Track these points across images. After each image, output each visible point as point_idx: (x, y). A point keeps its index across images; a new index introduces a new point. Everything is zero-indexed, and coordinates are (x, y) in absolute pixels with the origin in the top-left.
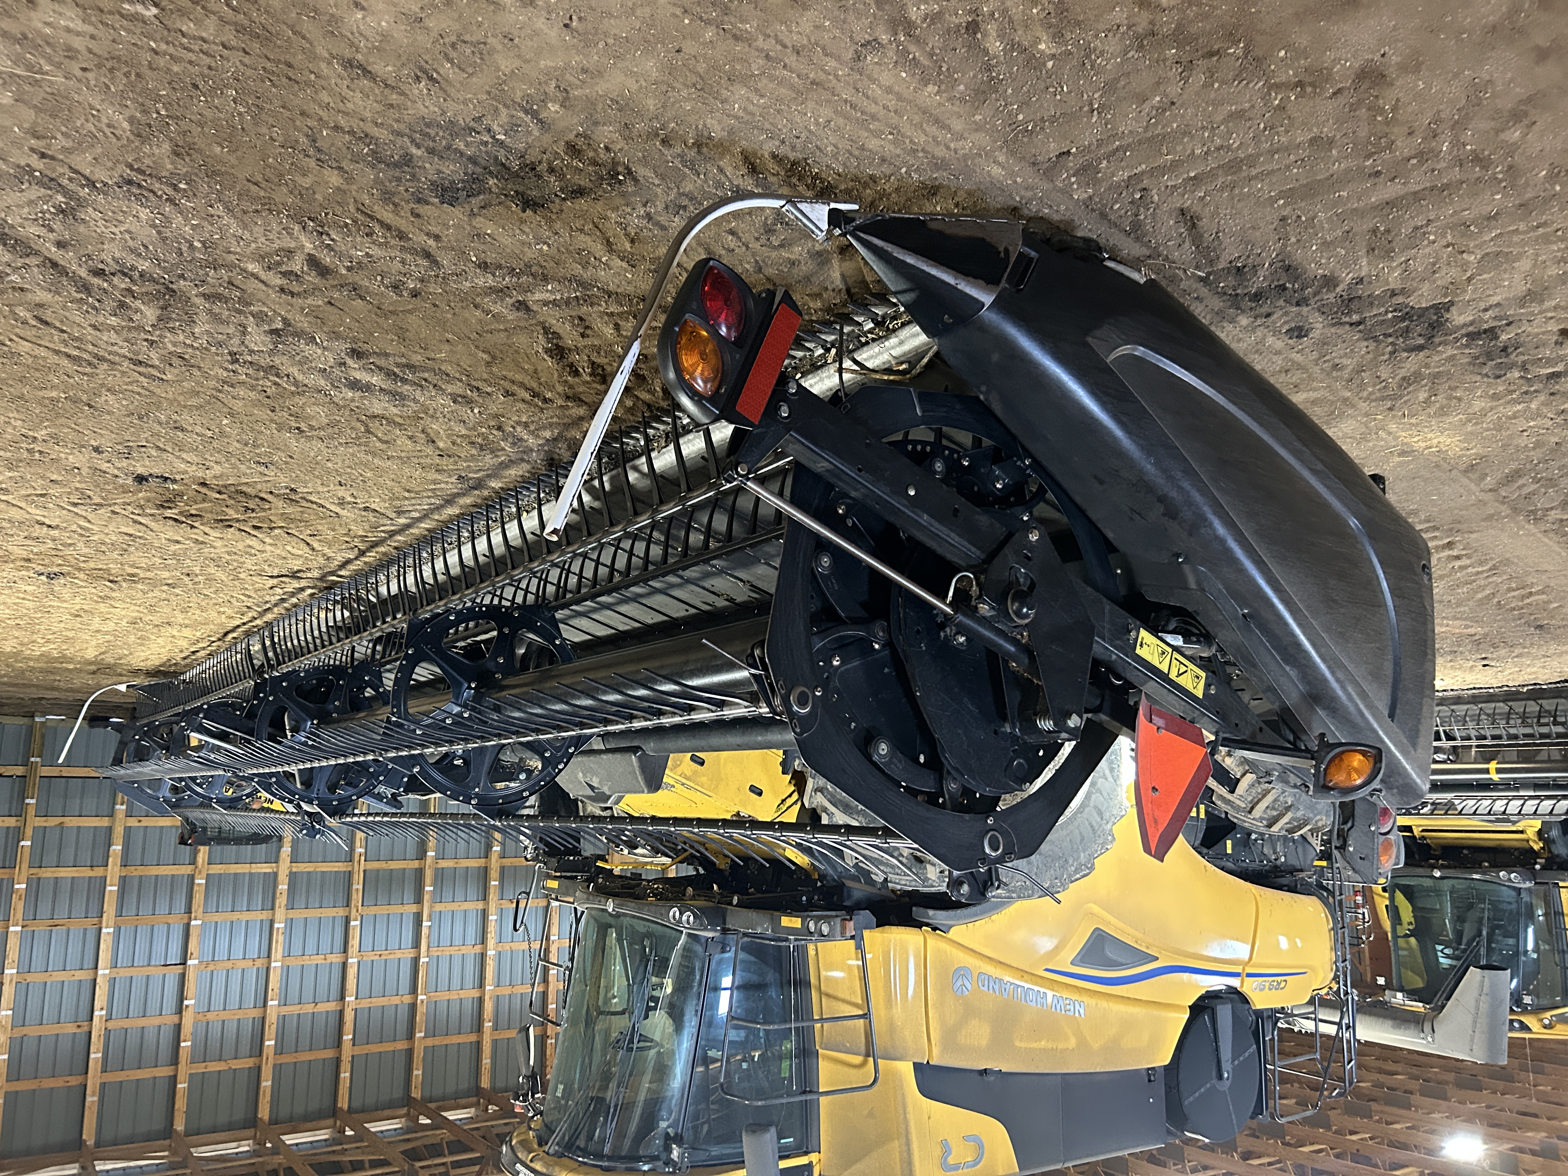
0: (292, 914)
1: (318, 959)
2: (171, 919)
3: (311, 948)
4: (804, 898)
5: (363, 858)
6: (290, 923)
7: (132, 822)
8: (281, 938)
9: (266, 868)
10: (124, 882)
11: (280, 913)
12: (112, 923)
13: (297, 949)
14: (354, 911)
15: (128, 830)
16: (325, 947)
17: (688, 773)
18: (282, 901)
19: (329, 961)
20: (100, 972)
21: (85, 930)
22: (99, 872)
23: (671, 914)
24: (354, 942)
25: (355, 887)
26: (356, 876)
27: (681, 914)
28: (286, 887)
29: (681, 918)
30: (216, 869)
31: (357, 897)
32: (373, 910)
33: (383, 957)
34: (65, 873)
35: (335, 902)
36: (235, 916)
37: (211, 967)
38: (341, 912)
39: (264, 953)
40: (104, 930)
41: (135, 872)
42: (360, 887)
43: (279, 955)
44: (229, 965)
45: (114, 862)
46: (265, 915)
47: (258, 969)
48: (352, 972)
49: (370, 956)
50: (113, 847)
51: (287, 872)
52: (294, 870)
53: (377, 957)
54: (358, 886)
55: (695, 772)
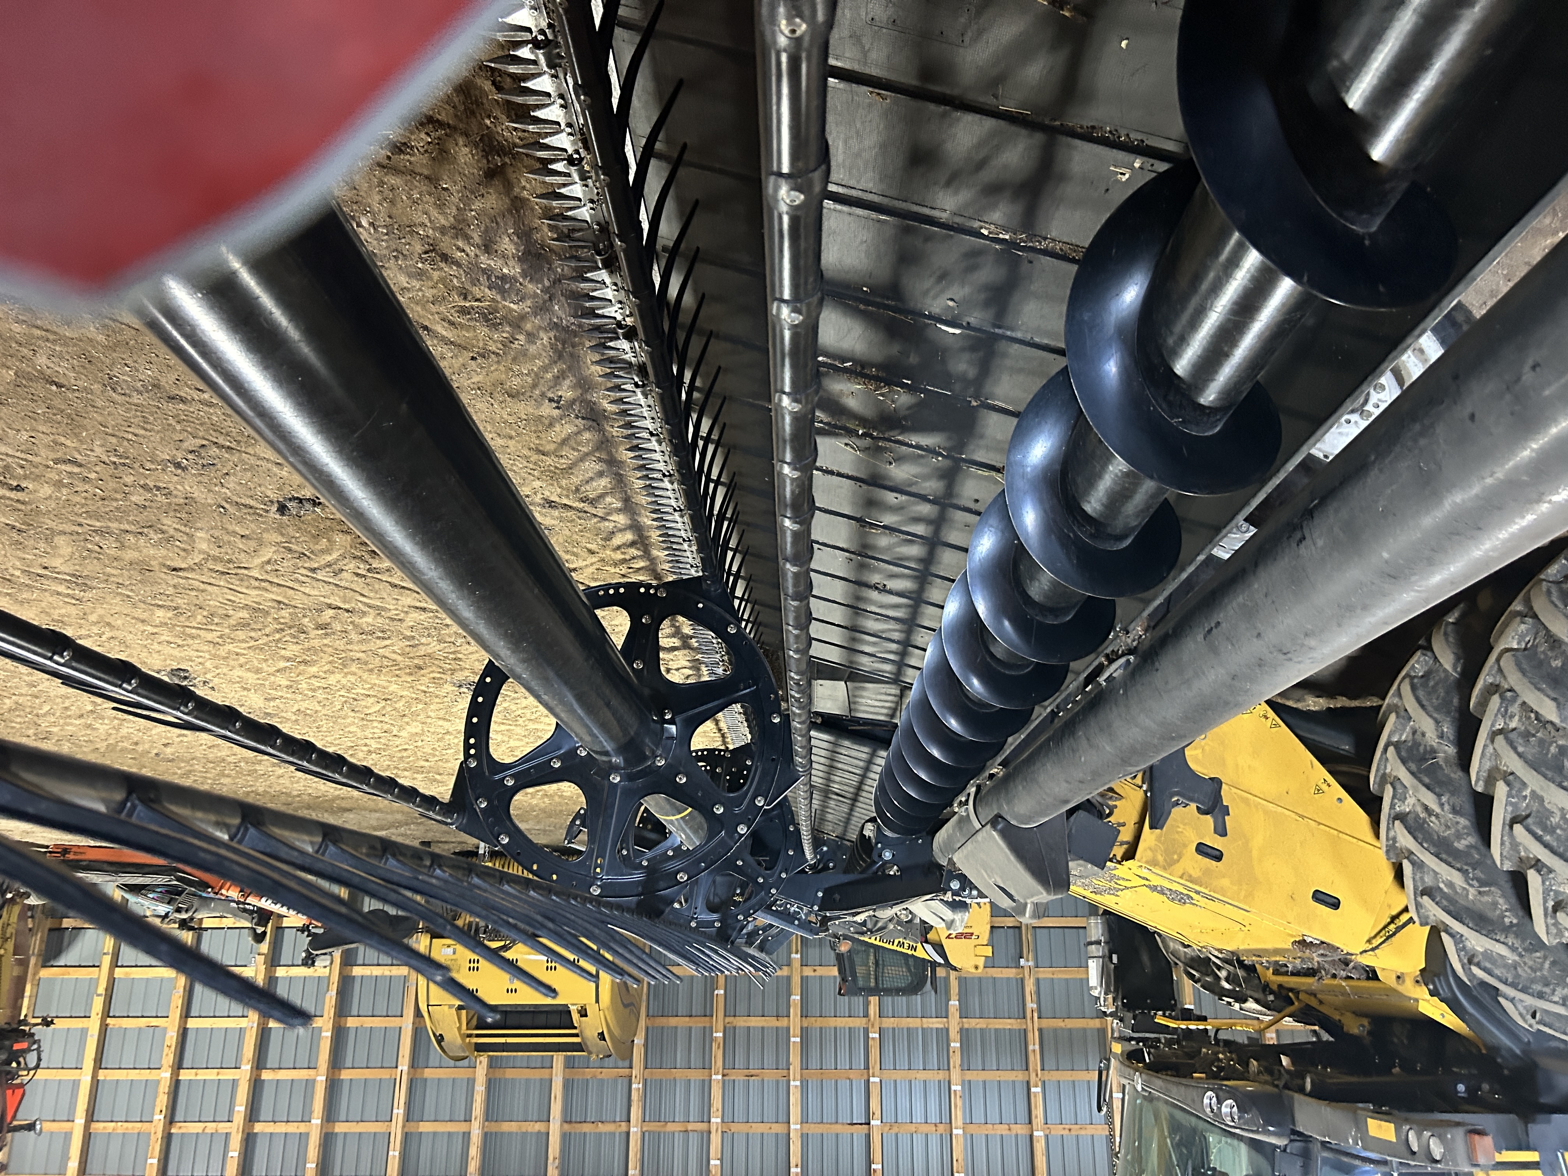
0: (970, 1075)
1: (1002, 1130)
2: (852, 1074)
3: (994, 1116)
4: (1461, 1087)
5: (1036, 1015)
6: (968, 1085)
7: (808, 972)
8: (959, 1103)
9: (935, 1023)
10: (805, 1033)
11: (956, 1074)
12: (798, 1076)
13: (978, 1117)
14: (1033, 1075)
15: (804, 980)
16: (1008, 1116)
17: (1196, 873)
18: (956, 1059)
19: (1014, 1132)
20: (792, 1127)
21: (777, 1082)
22: (783, 1023)
23: (1206, 1101)
24: (1038, 1112)
25: (1031, 1047)
26: (1030, 1035)
27: (1220, 1102)
28: (958, 1045)
29: (1220, 1109)
30: (889, 1023)
31: (1035, 1060)
32: (1055, 1076)
33: (1073, 1133)
34: (755, 1022)
35: (1012, 1064)
36: (912, 1074)
37: (895, 1130)
38: (1019, 1076)
39: (945, 1119)
40: (792, 1083)
41: (816, 1023)
42: (1037, 1047)
43: (960, 1123)
44: (912, 1128)
45: (795, 1011)
46: (941, 1075)
47: (941, 1135)
48: (1040, 1147)
49: (1058, 1131)
50: (793, 997)
51: (957, 1029)
52: (966, 1026)
53: (1066, 1132)
54: (1034, 1046)
55: (1207, 872)
